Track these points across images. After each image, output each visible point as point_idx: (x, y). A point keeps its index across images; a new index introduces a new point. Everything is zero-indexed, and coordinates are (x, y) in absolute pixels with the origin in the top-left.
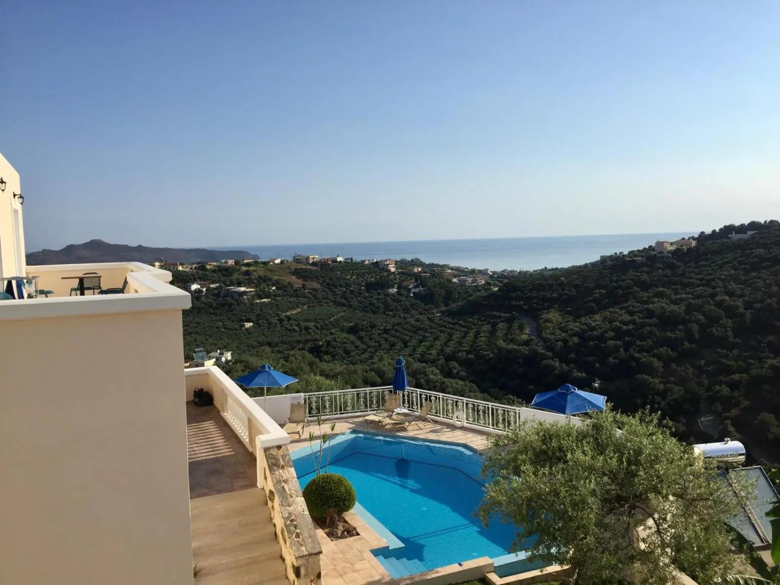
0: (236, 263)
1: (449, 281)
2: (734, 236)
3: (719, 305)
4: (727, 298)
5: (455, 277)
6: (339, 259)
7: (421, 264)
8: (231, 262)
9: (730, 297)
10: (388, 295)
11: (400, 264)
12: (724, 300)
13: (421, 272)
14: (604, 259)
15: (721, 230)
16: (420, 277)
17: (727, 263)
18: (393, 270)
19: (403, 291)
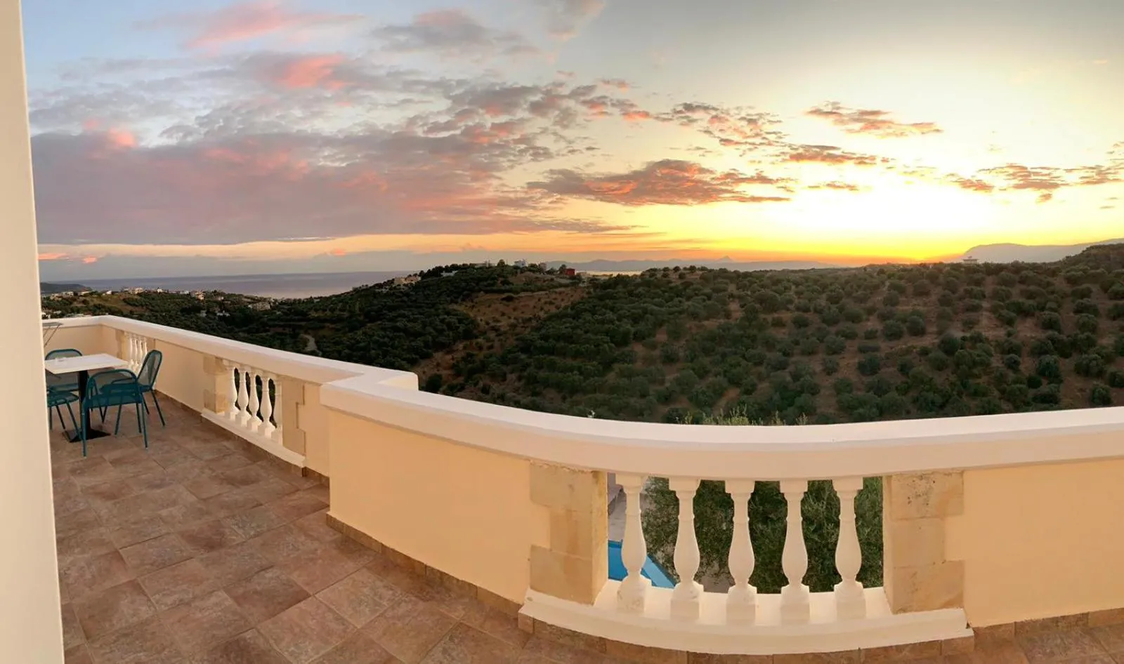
0: (76, 294)
1: (246, 306)
2: (444, 274)
3: (442, 321)
4: (446, 316)
5: (250, 303)
6: (159, 291)
7: (222, 294)
8: (71, 293)
9: (448, 316)
10: (199, 318)
11: (206, 295)
12: (445, 319)
13: (223, 300)
14: (356, 290)
15: (433, 269)
16: (223, 304)
17: (443, 292)
18: (202, 298)
19: (211, 316)
